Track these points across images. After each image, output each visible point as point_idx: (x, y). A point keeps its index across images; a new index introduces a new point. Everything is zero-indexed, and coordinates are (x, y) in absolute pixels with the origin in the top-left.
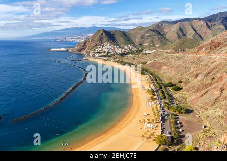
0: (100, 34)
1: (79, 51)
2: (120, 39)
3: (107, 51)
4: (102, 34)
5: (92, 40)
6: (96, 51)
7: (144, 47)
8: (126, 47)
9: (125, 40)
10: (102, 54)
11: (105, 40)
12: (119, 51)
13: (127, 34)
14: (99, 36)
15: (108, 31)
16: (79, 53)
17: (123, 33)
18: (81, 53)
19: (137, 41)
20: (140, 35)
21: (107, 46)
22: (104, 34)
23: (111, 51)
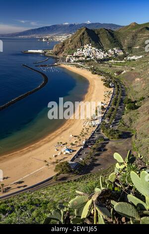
0: (81, 34)
1: (56, 55)
2: (105, 41)
3: (86, 54)
4: (83, 34)
5: (71, 41)
6: (74, 55)
7: (134, 51)
8: (110, 51)
9: (111, 42)
10: (80, 58)
11: (86, 41)
12: (101, 55)
13: (115, 34)
14: (79, 35)
15: (92, 30)
16: (55, 56)
17: (109, 32)
18: (58, 57)
19: (126, 43)
20: (131, 35)
21: (88, 50)
22: (86, 34)
23: (91, 56)
